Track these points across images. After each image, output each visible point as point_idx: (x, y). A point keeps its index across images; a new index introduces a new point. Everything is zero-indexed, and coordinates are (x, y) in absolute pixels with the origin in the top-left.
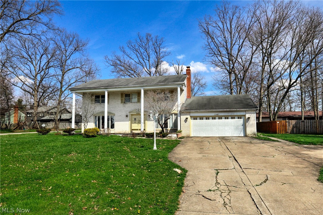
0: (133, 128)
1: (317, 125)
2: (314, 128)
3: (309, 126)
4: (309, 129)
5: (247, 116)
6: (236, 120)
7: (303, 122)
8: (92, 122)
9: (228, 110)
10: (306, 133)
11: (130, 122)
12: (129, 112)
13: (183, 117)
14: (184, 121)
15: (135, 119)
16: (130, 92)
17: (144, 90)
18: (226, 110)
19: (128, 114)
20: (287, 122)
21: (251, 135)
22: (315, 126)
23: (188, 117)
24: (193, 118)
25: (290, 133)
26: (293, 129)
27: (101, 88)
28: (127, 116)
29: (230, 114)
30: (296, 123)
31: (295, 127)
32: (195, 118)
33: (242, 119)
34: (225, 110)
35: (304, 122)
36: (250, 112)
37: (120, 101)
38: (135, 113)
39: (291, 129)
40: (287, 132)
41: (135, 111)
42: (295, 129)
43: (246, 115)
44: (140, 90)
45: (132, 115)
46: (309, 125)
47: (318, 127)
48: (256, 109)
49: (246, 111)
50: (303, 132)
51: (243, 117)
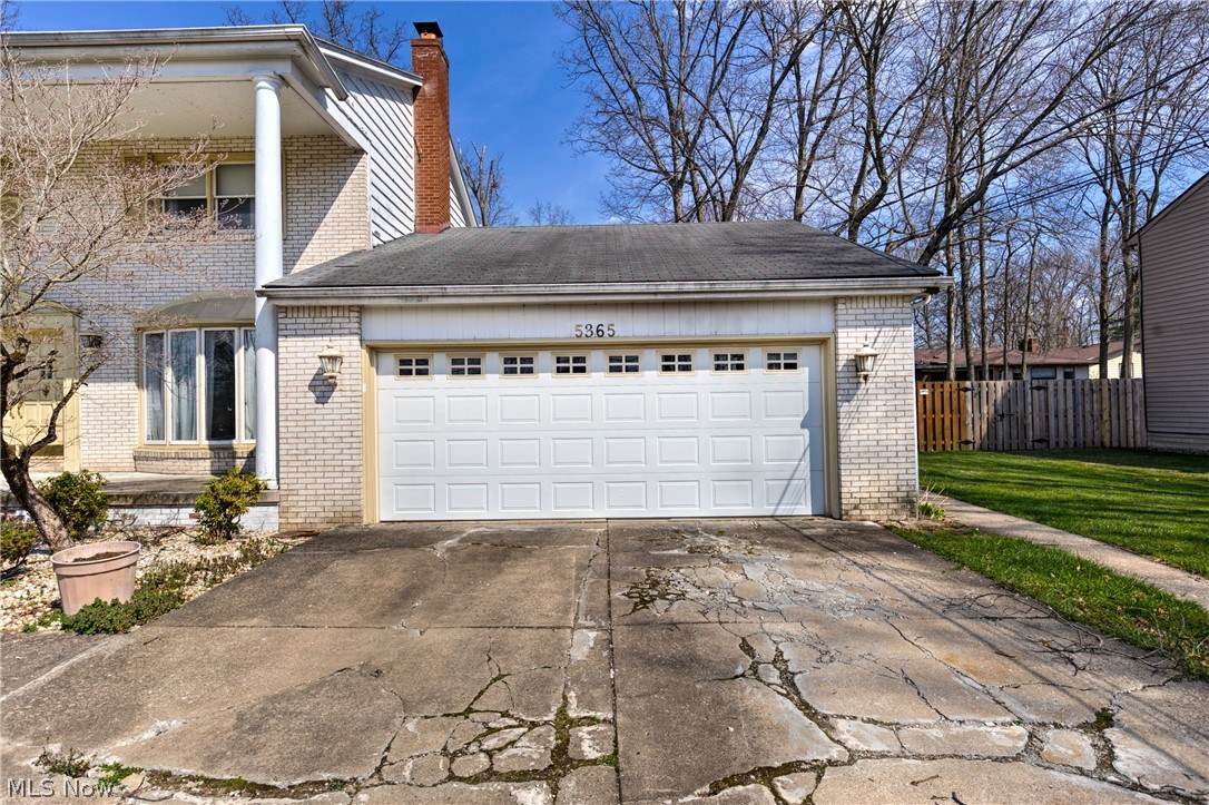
1: (1106, 405)
2: (1089, 418)
3: (1066, 410)
4: (1066, 426)
5: (851, 341)
6: (756, 375)
7: (1039, 388)
9: (690, 286)
10: (1053, 445)
13: (303, 353)
14: (312, 387)
18: (673, 287)
20: (966, 390)
21: (877, 505)
22: (1096, 412)
23: (348, 346)
24: (390, 361)
25: (981, 449)
26: (992, 425)
29: (702, 326)
30: (1011, 396)
31: (1002, 416)
32: (413, 362)
33: (802, 375)
34: (662, 288)
35: (1046, 389)
36: (871, 308)
39: (985, 427)
40: (967, 442)
42: (1002, 428)
43: (842, 333)
46: (1070, 404)
47: (1106, 417)
48: (930, 282)
49: (834, 301)
50: (1040, 441)
51: (806, 355)
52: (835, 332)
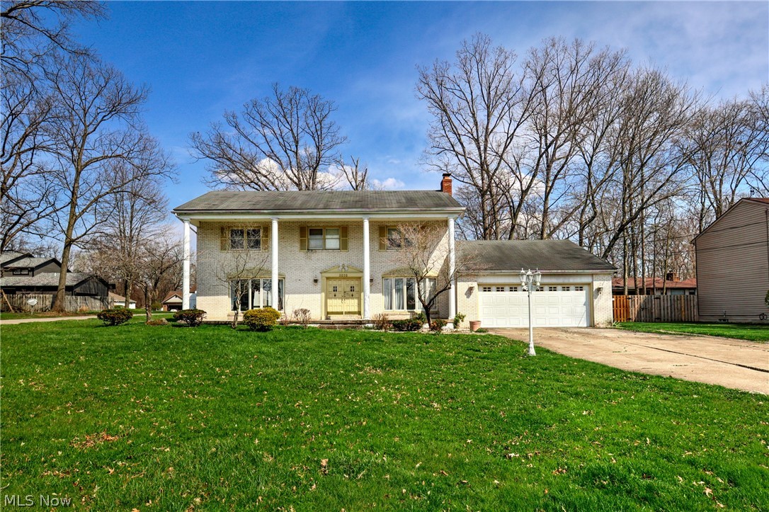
0: (330, 310)
1: (683, 305)
2: (676, 310)
3: (667, 307)
4: (668, 313)
5: (596, 285)
6: (573, 293)
7: (657, 298)
8: (225, 295)
9: (559, 271)
10: (662, 320)
11: (323, 294)
12: (321, 273)
13: (463, 286)
14: (466, 294)
15: (335, 290)
16: (322, 225)
17: (370, 222)
18: (555, 271)
19: (319, 277)
20: (629, 299)
21: (603, 324)
22: (679, 308)
24: (482, 288)
25: (635, 321)
26: (639, 313)
27: (262, 211)
28: (316, 281)
29: (561, 280)
30: (647, 301)
31: (643, 309)
32: (487, 288)
33: (584, 292)
34: (553, 271)
35: (660, 299)
36: (601, 277)
37: (298, 245)
38: (337, 275)
39: (636, 313)
40: (630, 319)
41: (336, 270)
42: (643, 313)
43: (594, 282)
44: (360, 220)
45: (327, 278)
46: (669, 304)
47: (683, 309)
49: (592, 275)
50: (658, 319)
51: (585, 287)
52: (592, 282)
